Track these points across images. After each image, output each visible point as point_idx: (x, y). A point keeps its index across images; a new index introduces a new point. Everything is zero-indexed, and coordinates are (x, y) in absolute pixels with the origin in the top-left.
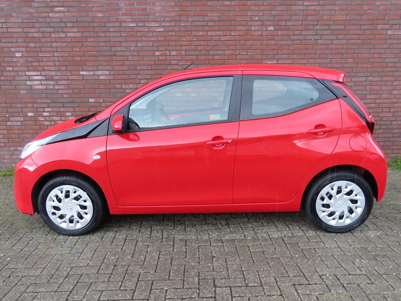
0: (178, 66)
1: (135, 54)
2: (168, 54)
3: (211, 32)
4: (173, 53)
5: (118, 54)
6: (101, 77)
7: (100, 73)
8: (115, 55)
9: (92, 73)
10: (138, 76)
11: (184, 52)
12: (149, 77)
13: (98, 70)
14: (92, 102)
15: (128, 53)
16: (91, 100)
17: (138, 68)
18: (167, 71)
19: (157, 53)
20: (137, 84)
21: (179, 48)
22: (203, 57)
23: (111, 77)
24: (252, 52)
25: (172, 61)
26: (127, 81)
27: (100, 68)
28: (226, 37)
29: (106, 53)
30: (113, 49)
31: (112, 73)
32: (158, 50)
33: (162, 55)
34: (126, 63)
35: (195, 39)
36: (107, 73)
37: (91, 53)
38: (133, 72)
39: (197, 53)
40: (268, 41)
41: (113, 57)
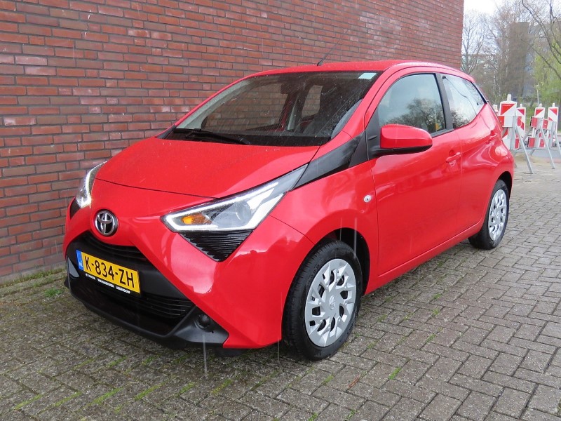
0: (162, 59)
1: (95, 28)
2: (148, 36)
3: (203, 8)
4: (155, 35)
5: (63, 23)
6: (29, 71)
7: (26, 60)
8: (58, 26)
9: (9, 59)
10: (101, 72)
11: (170, 35)
12: (120, 75)
13: (22, 54)
14: (10, 126)
15: (82, 26)
16: (9, 121)
17: (101, 56)
18: (147, 66)
19: (131, 32)
20: (100, 87)
21: (162, 27)
22: (193, 47)
23: (51, 72)
24: (249, 47)
25: (154, 50)
26: (81, 81)
27: (27, 49)
28: (220, 19)
29: (41, 20)
30: (54, 12)
31: (52, 62)
32: (132, 27)
33: (138, 37)
34: (79, 44)
35: (183, 16)
36: (43, 61)
37: (6, 13)
38: (93, 63)
39: (187, 39)
40: (263, 33)
41: (54, 29)
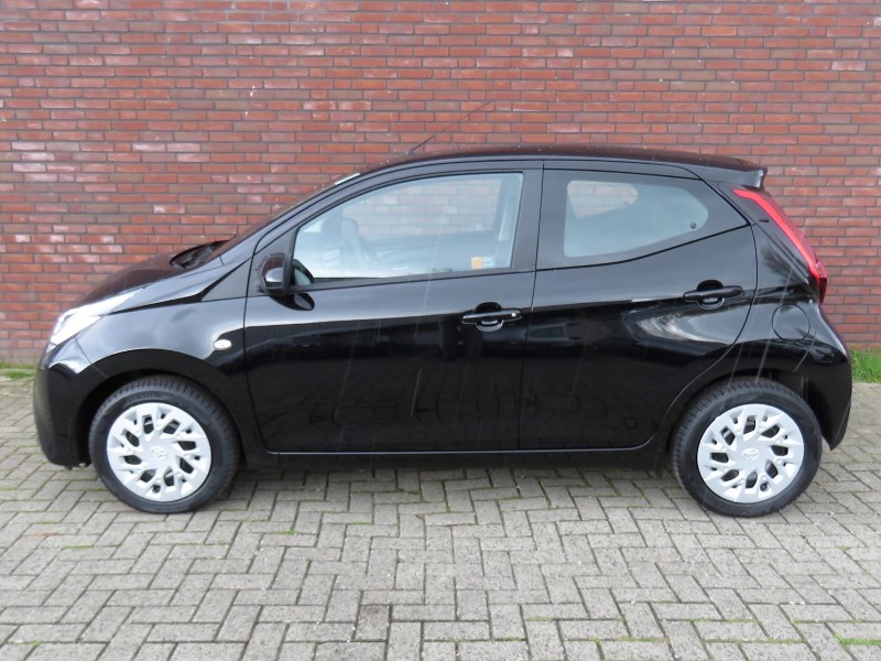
0: (354, 135)
1: (259, 106)
2: (334, 108)
3: (430, 59)
4: (345, 106)
5: (219, 105)
6: (181, 158)
7: (178, 147)
8: (214, 108)
9: (161, 147)
10: (264, 156)
11: (369, 103)
12: (291, 158)
13: (174, 141)
14: (159, 214)
15: (243, 105)
16: (158, 209)
17: (265, 137)
18: (329, 145)
19: (308, 106)
20: (262, 173)
21: (358, 94)
22: (410, 116)
23: (204, 158)
24: (522, 107)
25: (342, 125)
26: (239, 167)
27: (179, 135)
28: (463, 71)
29: (196, 104)
30: (210, 94)
31: (206, 148)
32: (310, 99)
33: (319, 109)
34: (238, 126)
35: (394, 76)
36: (196, 147)
37: (159, 102)
38: (254, 146)
39: (398, 106)
40: (560, 82)
41: (209, 113)
